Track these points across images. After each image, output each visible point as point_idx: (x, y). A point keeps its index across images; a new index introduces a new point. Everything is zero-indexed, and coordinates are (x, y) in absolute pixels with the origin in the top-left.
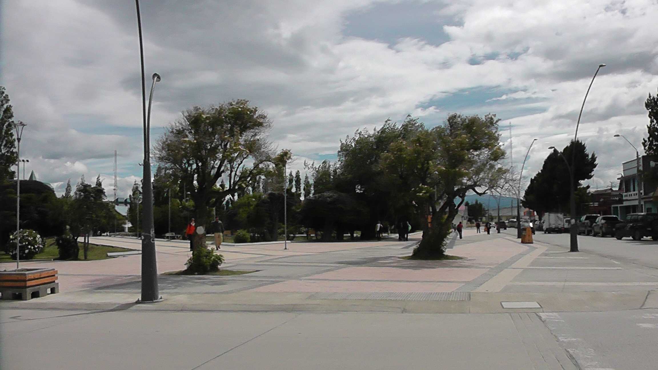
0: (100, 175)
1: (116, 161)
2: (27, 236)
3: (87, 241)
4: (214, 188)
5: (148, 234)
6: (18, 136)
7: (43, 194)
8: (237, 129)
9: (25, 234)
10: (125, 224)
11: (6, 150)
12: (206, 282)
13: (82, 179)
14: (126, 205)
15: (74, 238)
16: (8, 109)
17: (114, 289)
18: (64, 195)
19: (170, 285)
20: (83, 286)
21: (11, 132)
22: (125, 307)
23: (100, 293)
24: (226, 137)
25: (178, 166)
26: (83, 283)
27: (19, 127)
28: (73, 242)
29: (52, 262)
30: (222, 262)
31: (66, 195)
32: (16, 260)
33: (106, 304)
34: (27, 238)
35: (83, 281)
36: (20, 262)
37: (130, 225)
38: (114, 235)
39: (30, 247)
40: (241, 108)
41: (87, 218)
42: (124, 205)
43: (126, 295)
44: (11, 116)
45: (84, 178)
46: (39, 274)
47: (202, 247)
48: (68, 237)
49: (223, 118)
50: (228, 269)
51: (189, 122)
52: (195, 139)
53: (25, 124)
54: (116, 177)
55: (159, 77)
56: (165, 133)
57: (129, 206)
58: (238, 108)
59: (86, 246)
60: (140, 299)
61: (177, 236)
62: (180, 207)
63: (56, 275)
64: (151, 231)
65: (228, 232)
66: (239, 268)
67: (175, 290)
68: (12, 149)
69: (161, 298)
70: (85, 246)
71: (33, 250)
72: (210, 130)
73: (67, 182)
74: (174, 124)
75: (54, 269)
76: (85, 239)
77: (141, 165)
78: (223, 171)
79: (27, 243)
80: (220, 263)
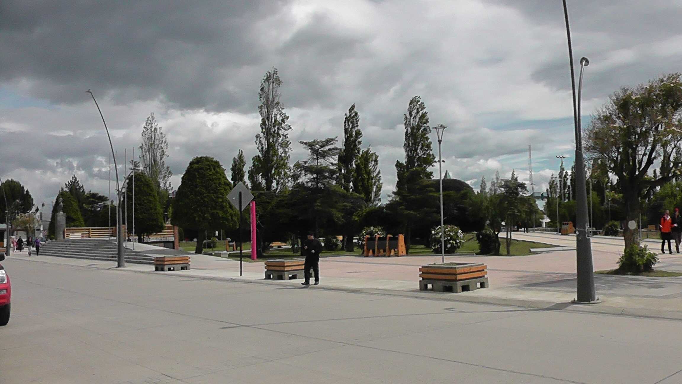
0: (515, 170)
1: (530, 156)
2: (448, 231)
3: (509, 237)
4: (646, 177)
5: (583, 230)
6: (439, 138)
7: (462, 192)
8: (669, 109)
9: (447, 230)
10: (543, 219)
11: (423, 152)
12: (642, 283)
13: (496, 175)
14: (543, 200)
15: (494, 233)
16: (424, 116)
17: (545, 287)
18: (479, 192)
19: (604, 286)
20: (512, 282)
21: (427, 136)
22: (559, 307)
23: (531, 290)
24: (659, 118)
25: (605, 155)
26: (511, 279)
27: (439, 129)
28: (493, 237)
29: (475, 256)
30: (655, 261)
31: (481, 191)
32: (441, 253)
33: (539, 302)
34: (449, 233)
35: (511, 277)
36: (445, 256)
37: (548, 220)
38: (533, 230)
39: (451, 241)
40: (673, 83)
41: (508, 213)
42: (540, 199)
43: (560, 294)
44: (427, 121)
45: (498, 173)
46: (469, 268)
47: (634, 244)
48: (488, 232)
49: (654, 97)
50: (662, 269)
51: (616, 106)
52: (624, 124)
53: (445, 126)
54: (531, 172)
55: (587, 61)
56: (592, 121)
57: (546, 200)
58: (670, 84)
59: (509, 242)
60: (576, 299)
61: (599, 232)
62: (610, 199)
63: (485, 270)
64: (586, 226)
65: (652, 227)
66: (674, 269)
67: (611, 292)
68: (428, 151)
69: (598, 299)
70: (507, 241)
71: (454, 245)
72: (639, 112)
73: (481, 179)
74: (601, 111)
75: (483, 264)
76: (507, 234)
77: (558, 158)
78: (655, 158)
79: (449, 238)
80: (654, 262)
